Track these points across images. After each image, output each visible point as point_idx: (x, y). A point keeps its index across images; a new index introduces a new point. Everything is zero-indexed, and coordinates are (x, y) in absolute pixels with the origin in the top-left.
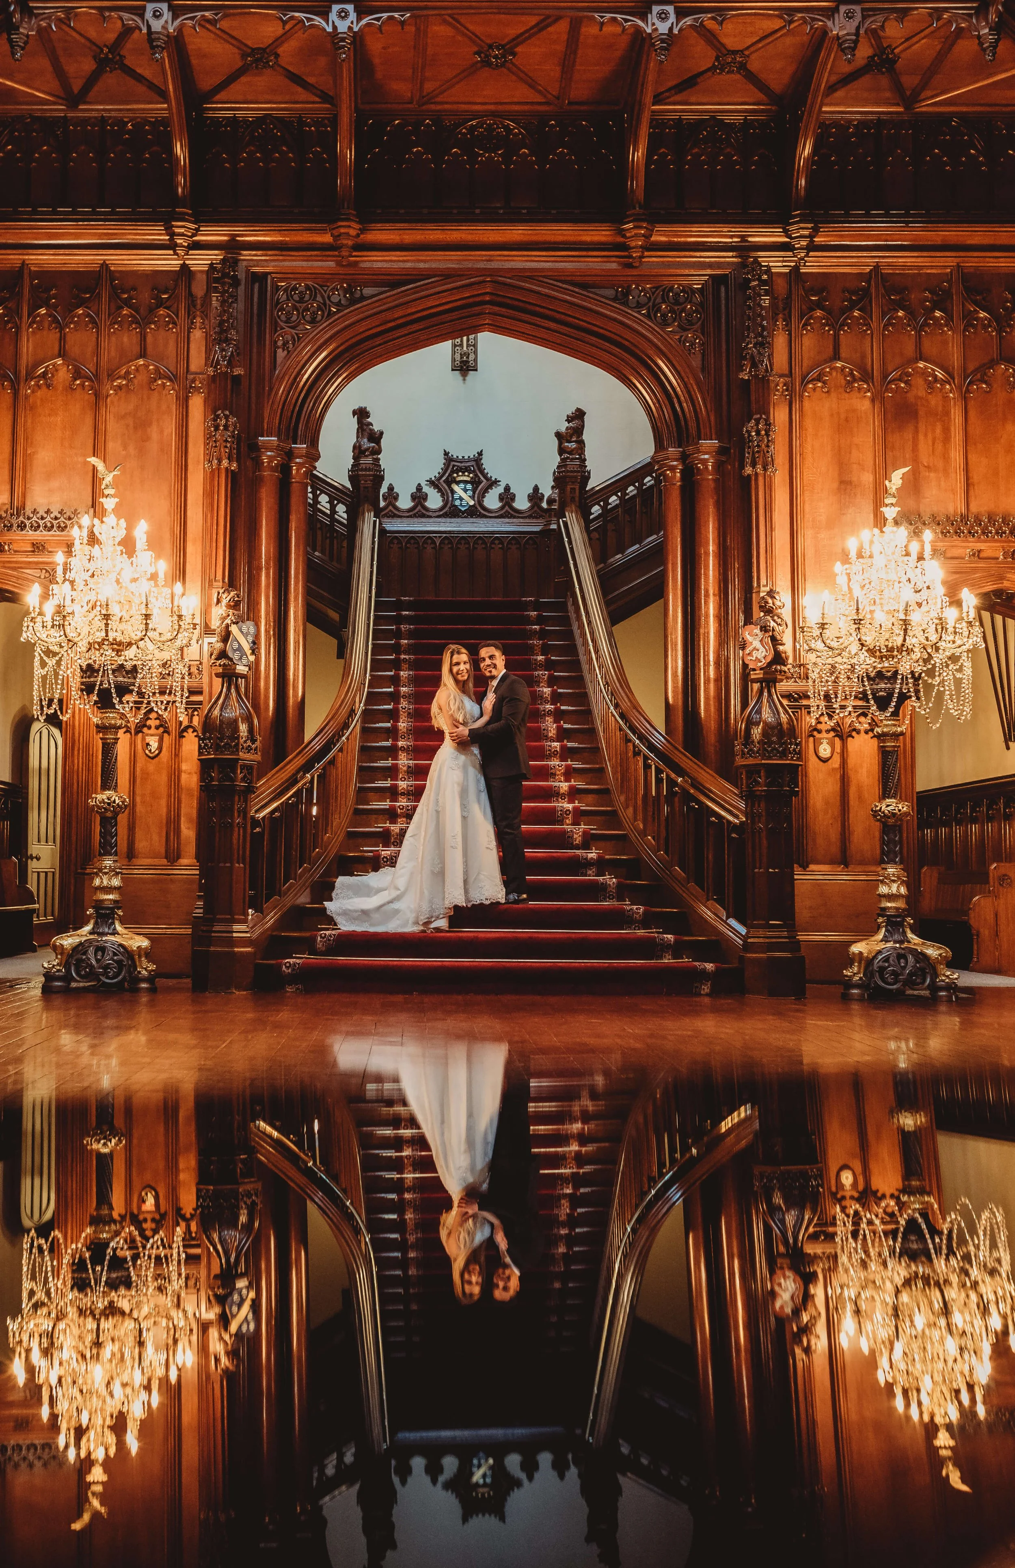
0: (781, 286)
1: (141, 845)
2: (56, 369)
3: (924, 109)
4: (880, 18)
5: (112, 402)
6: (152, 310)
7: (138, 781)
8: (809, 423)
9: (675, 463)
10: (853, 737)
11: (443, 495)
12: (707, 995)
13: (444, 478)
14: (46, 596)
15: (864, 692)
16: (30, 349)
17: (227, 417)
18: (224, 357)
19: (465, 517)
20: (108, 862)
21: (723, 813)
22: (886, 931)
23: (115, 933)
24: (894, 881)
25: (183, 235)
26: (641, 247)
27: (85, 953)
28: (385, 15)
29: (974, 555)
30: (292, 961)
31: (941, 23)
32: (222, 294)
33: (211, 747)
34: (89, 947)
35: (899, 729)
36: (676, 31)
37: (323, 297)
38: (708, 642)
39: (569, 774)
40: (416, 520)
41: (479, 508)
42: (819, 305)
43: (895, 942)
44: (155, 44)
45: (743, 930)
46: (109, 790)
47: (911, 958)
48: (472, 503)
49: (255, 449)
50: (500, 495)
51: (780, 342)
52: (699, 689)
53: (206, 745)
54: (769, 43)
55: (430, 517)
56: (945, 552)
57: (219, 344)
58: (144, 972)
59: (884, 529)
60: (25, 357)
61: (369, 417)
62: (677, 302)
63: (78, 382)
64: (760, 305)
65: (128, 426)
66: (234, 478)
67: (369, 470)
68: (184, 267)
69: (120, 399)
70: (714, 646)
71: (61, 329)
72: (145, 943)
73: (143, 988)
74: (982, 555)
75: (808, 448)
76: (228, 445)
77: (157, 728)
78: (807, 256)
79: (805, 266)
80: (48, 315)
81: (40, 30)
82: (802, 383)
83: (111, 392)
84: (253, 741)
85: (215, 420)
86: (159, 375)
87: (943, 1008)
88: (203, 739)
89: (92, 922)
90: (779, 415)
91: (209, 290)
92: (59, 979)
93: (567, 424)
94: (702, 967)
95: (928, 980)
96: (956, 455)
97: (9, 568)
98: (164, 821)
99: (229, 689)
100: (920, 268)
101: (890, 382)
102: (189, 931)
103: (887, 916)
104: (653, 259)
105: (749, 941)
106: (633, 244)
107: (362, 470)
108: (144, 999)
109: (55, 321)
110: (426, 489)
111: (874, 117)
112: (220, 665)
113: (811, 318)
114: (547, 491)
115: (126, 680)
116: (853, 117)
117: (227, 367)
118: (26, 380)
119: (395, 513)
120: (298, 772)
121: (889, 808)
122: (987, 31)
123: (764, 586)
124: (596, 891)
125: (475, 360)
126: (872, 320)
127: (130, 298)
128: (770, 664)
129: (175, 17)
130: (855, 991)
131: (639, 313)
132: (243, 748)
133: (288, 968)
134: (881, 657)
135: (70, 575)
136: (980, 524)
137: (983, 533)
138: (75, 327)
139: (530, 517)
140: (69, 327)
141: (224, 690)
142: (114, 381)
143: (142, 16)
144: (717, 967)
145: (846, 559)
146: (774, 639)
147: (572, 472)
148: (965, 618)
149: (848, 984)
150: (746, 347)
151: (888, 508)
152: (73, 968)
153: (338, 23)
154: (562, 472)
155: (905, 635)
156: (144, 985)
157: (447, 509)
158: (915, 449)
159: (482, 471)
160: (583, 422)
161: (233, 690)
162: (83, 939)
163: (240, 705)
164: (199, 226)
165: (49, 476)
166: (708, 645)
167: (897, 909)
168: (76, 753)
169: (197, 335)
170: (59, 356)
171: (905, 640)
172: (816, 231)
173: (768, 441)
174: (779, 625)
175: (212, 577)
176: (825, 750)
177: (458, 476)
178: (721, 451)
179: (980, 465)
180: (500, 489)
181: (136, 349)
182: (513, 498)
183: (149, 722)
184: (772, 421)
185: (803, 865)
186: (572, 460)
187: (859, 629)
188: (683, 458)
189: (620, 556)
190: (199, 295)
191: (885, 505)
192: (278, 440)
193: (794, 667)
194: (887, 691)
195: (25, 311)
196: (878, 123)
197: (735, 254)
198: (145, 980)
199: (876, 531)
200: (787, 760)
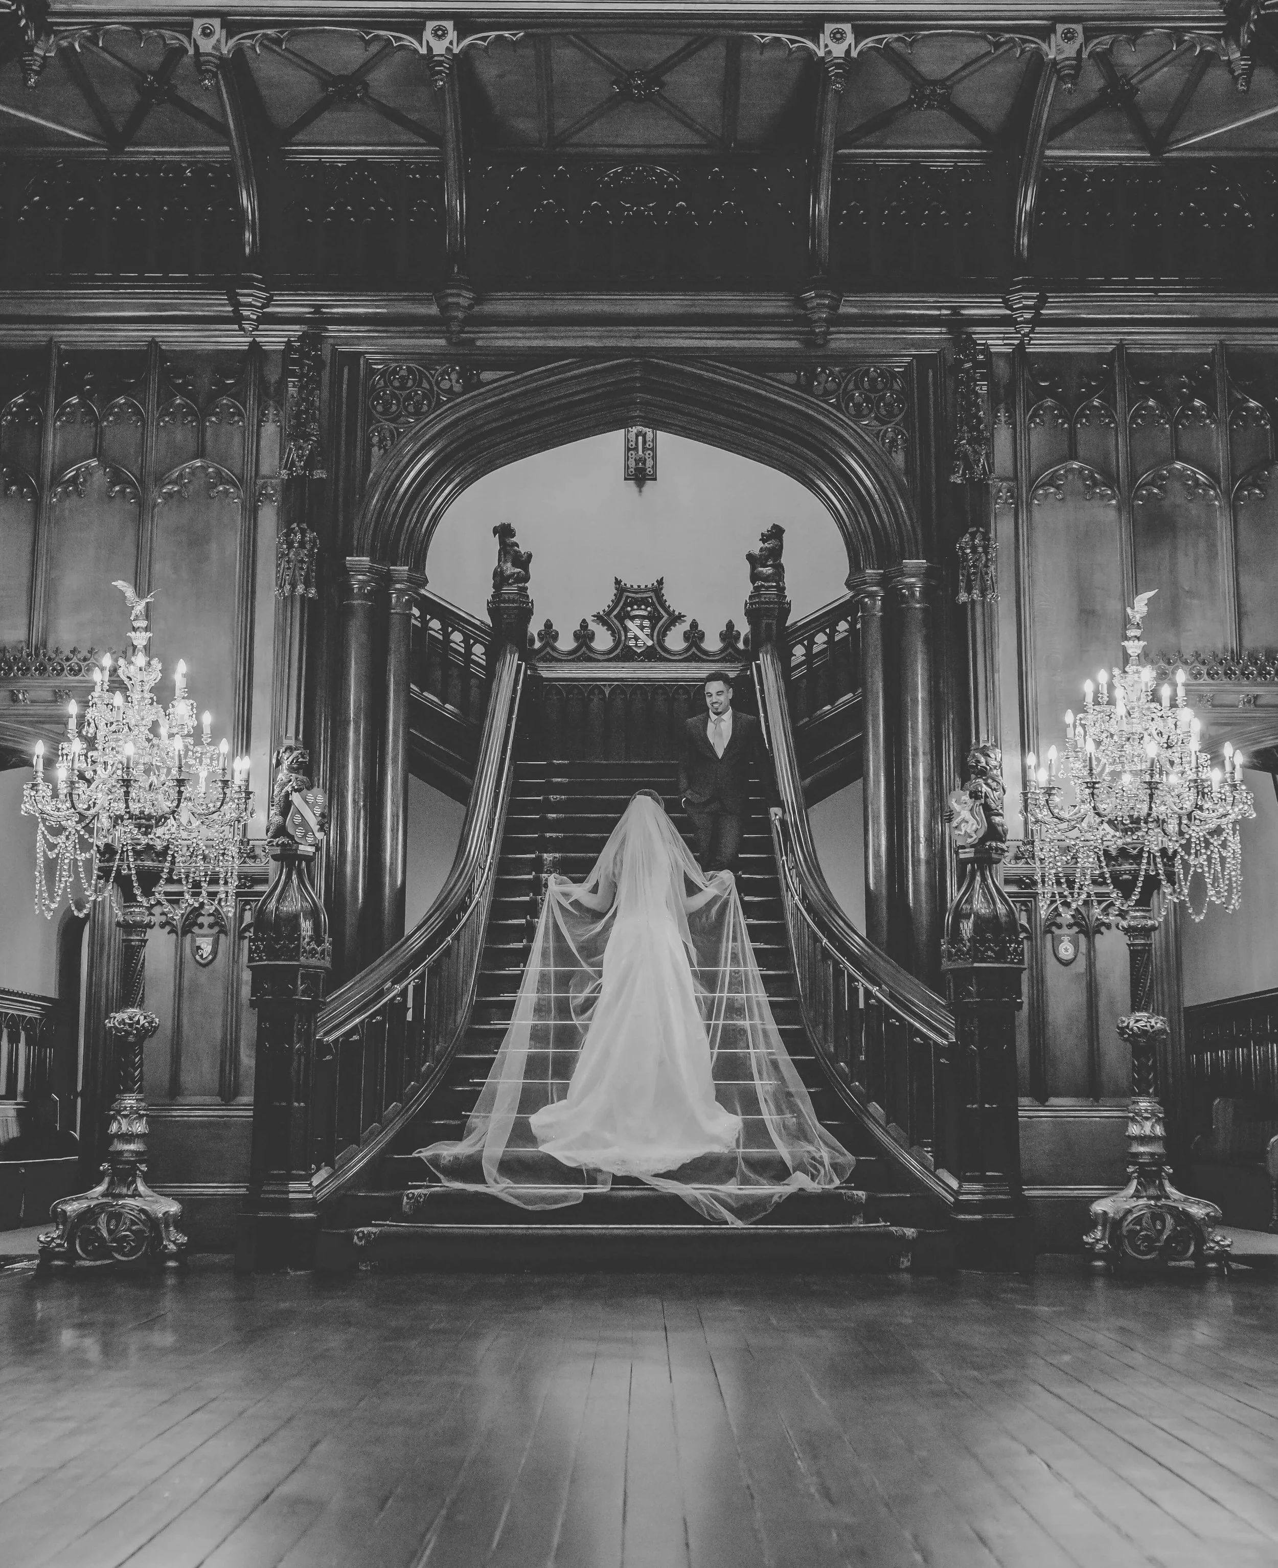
0: (1002, 369)
1: (188, 1078)
2: (89, 472)
3: (1174, 154)
4: (1107, 39)
5: (160, 514)
6: (212, 397)
7: (186, 994)
8: (1040, 538)
9: (875, 588)
10: (1102, 934)
11: (613, 634)
12: (907, 1270)
13: (615, 613)
14: (54, 755)
15: (1102, 875)
16: (58, 448)
17: (303, 532)
18: (300, 457)
19: (642, 661)
20: (130, 1101)
21: (931, 1035)
22: (1138, 1183)
23: (136, 1194)
24: (1147, 1119)
25: (250, 305)
26: (825, 320)
27: (95, 1222)
28: (493, 34)
29: (1249, 702)
30: (365, 1230)
31: (1184, 46)
32: (301, 378)
33: (263, 951)
34: (101, 1213)
35: (1150, 923)
36: (854, 54)
37: (430, 383)
38: (918, 813)
40: (580, 664)
41: (659, 649)
42: (1051, 392)
43: (1150, 1198)
44: (203, 68)
45: (954, 1184)
46: (132, 1006)
47: (1169, 1221)
48: (650, 643)
49: (345, 573)
50: (685, 633)
51: (1003, 438)
52: (907, 874)
53: (257, 947)
54: (976, 71)
55: (598, 661)
56: (1213, 698)
57: (295, 441)
58: (172, 1247)
59: (1127, 669)
60: (50, 456)
61: (514, 536)
62: (873, 388)
63: (117, 488)
64: (975, 392)
65: (180, 543)
66: (310, 606)
67: (514, 601)
68: (254, 345)
69: (170, 509)
70: (925, 819)
71: (97, 422)
72: (174, 1208)
73: (169, 1267)
74: (1259, 702)
76: (305, 566)
77: (211, 926)
78: (1032, 331)
79: (1029, 344)
80: (82, 404)
81: (61, 51)
82: (1030, 489)
83: (159, 501)
84: (320, 942)
85: (287, 535)
86: (221, 479)
87: (1212, 1286)
88: (254, 941)
89: (107, 1180)
90: (1003, 528)
91: (287, 373)
92: (58, 1256)
93: (761, 545)
94: (900, 1233)
95: (1192, 1249)
96: (1225, 578)
97: (22, 723)
98: (219, 1047)
99: (289, 877)
100: (1175, 346)
102: (245, 1191)
103: (1141, 1164)
104: (841, 335)
105: (961, 1198)
106: (816, 317)
107: (505, 601)
108: (171, 1281)
109: (90, 411)
110: (593, 626)
111: (1115, 163)
112: (277, 845)
113: (1040, 408)
114: (743, 628)
115: (154, 865)
116: (1087, 163)
117: (302, 468)
118: (52, 485)
119: (550, 655)
120: (384, 983)
121: (1139, 1024)
122: (1238, 55)
125: (654, 467)
126: (1115, 410)
127: (186, 384)
128: (983, 840)
129: (230, 35)
130: (1099, 1263)
131: (826, 402)
132: (305, 951)
133: (360, 1239)
134: (1125, 831)
135: (88, 729)
136: (1256, 663)
137: (1260, 674)
138: (115, 420)
139: (723, 659)
140: (107, 420)
141: (283, 877)
142: (163, 486)
143: (189, 34)
144: (919, 1232)
145: (1080, 708)
146: (988, 809)
147: (767, 603)
148: (1229, 780)
149: (1091, 1253)
150: (958, 445)
151: (1131, 642)
152: (77, 1242)
153: (434, 43)
154: (755, 603)
155: (1151, 802)
156: (171, 1264)
157: (618, 651)
158: (1173, 570)
159: (662, 603)
160: (781, 541)
161: (294, 877)
162: (93, 1203)
163: (303, 896)
164: (272, 295)
165: (78, 607)
166: (918, 817)
167: (1152, 1155)
168: (105, 959)
169: (270, 430)
170: (94, 455)
171: (1151, 808)
172: (1042, 302)
173: (987, 560)
174: (994, 790)
176: (1066, 950)
177: (633, 610)
178: (928, 574)
179: (1254, 589)
180: (686, 626)
181: (192, 446)
182: (702, 636)
183: (200, 920)
184: (992, 535)
185: (1041, 1098)
186: (768, 588)
187: (1093, 794)
188: (883, 582)
189: (828, 707)
190: (273, 381)
191: (1127, 638)
192: (371, 561)
193: (1024, 844)
194: (1130, 874)
195: (52, 400)
196: (1120, 171)
197: (944, 330)
198: (172, 1256)
199: (1116, 671)
200: (1006, 962)
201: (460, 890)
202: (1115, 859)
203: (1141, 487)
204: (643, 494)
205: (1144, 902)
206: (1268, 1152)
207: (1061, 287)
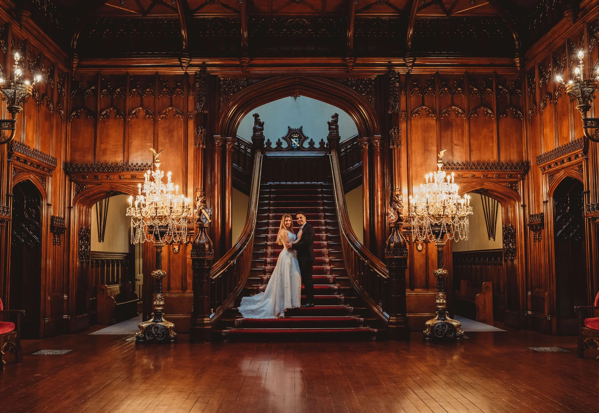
0: (403, 79)
1: (173, 285)
2: (139, 111)
3: (454, 15)
5: (160, 123)
6: (174, 89)
7: (171, 261)
8: (413, 129)
9: (366, 142)
10: (430, 243)
11: (288, 143)
12: (375, 341)
13: (288, 136)
14: (135, 200)
16: (130, 104)
17: (202, 129)
18: (200, 107)
19: (296, 151)
20: (159, 296)
21: (381, 274)
22: (439, 316)
23: (162, 321)
24: (441, 298)
25: (185, 62)
26: (352, 65)
27: (151, 329)
29: (472, 176)
30: (226, 331)
32: (200, 83)
33: (195, 254)
34: (152, 327)
35: (443, 244)
37: (237, 83)
38: (378, 208)
39: (330, 254)
40: (278, 152)
41: (301, 147)
42: (417, 86)
43: (442, 320)
45: (388, 316)
46: (159, 269)
47: (447, 326)
48: (299, 145)
49: (213, 140)
50: (309, 142)
51: (403, 99)
53: (193, 253)
55: (283, 151)
56: (462, 175)
57: (199, 102)
58: (172, 336)
59: (438, 172)
60: (128, 107)
61: (259, 117)
62: (366, 85)
63: (147, 116)
64: (395, 86)
65: (166, 132)
66: (204, 151)
67: (259, 137)
68: (186, 73)
69: (163, 122)
70: (380, 210)
71: (141, 97)
72: (172, 325)
73: (172, 342)
74: (475, 177)
75: (413, 138)
76: (202, 139)
77: (178, 242)
78: (412, 68)
79: (411, 72)
80: (136, 91)
82: (411, 113)
83: (160, 119)
84: (211, 251)
85: (197, 130)
86: (177, 113)
88: (192, 251)
89: (153, 317)
90: (403, 126)
91: (196, 82)
92: (142, 339)
93: (332, 119)
94: (373, 330)
95: (453, 334)
96: (466, 140)
97: (123, 184)
98: (181, 276)
99: (202, 233)
100: (453, 72)
101: (442, 114)
102: (190, 317)
103: (439, 311)
104: (357, 69)
105: (390, 321)
106: (349, 65)
107: (256, 137)
108: (173, 346)
109: (139, 93)
110: (282, 140)
111: (436, 18)
112: (198, 224)
113: (414, 90)
114: (326, 141)
115: (164, 230)
116: (428, 18)
117: (201, 110)
118: (129, 115)
119: (271, 150)
120: (228, 260)
121: (440, 272)
123: (397, 189)
124: (337, 301)
126: (436, 91)
127: (166, 85)
128: (397, 222)
130: (427, 338)
131: (352, 89)
132: (207, 254)
133: (224, 333)
135: (144, 191)
136: (475, 165)
137: (476, 168)
138: (146, 95)
139: (320, 151)
140: (144, 96)
141: (200, 233)
142: (161, 115)
144: (378, 331)
145: (424, 182)
146: (398, 213)
147: (333, 137)
148: (466, 203)
149: (425, 335)
150: (390, 102)
152: (146, 335)
154: (330, 136)
157: (289, 148)
158: (452, 138)
159: (302, 134)
160: (338, 118)
161: (203, 233)
162: (150, 324)
163: (206, 238)
164: (191, 59)
165: (137, 150)
167: (443, 308)
168: (148, 252)
169: (191, 98)
170: (140, 106)
171: (444, 212)
172: (415, 60)
173: (399, 136)
174: (400, 207)
175: (197, 188)
176: (420, 247)
177: (293, 136)
178: (381, 140)
179: (474, 143)
180: (309, 140)
181: (168, 103)
182: (314, 143)
183: (175, 240)
184: (400, 129)
185: (412, 289)
186: (334, 132)
187: (428, 209)
188: (369, 141)
189: (352, 167)
190: (192, 84)
191: (438, 163)
192: (221, 136)
193: (408, 217)
194: (438, 230)
195: (128, 90)
196: (438, 20)
197: (386, 68)
198: (172, 338)
199: (435, 172)
200: (403, 256)
201: (248, 230)
202: (434, 226)
203: (443, 113)
204: (296, 101)
205: (442, 238)
206: (476, 299)
207: (420, 55)
